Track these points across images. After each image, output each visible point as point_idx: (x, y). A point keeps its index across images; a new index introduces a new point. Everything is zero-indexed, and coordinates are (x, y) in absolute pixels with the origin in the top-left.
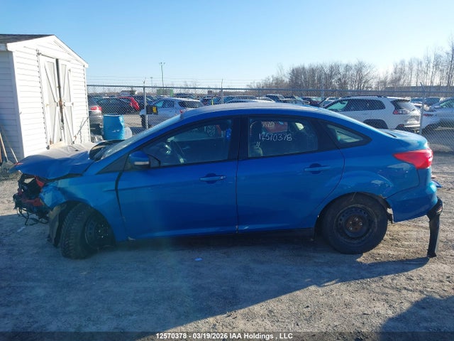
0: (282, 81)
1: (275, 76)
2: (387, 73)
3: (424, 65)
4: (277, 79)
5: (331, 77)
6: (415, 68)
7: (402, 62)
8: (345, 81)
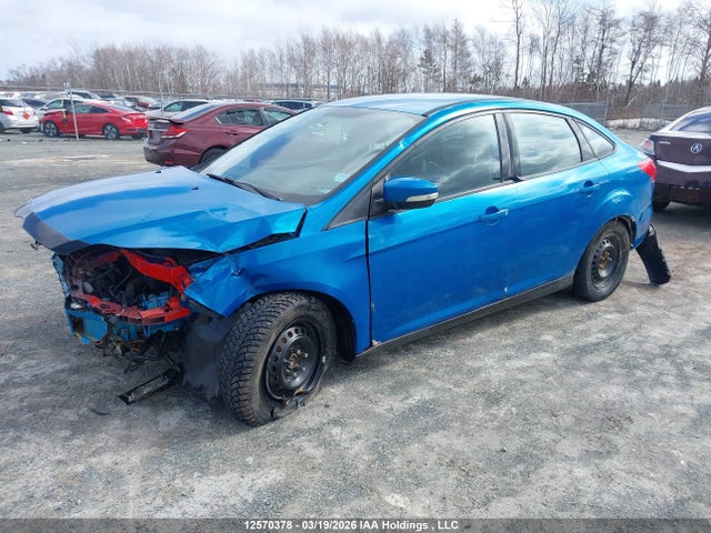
0: (80, 68)
1: (66, 58)
2: (236, 65)
3: (277, 58)
4: (70, 64)
5: (161, 67)
6: (267, 62)
7: (252, 52)
8: (182, 74)
